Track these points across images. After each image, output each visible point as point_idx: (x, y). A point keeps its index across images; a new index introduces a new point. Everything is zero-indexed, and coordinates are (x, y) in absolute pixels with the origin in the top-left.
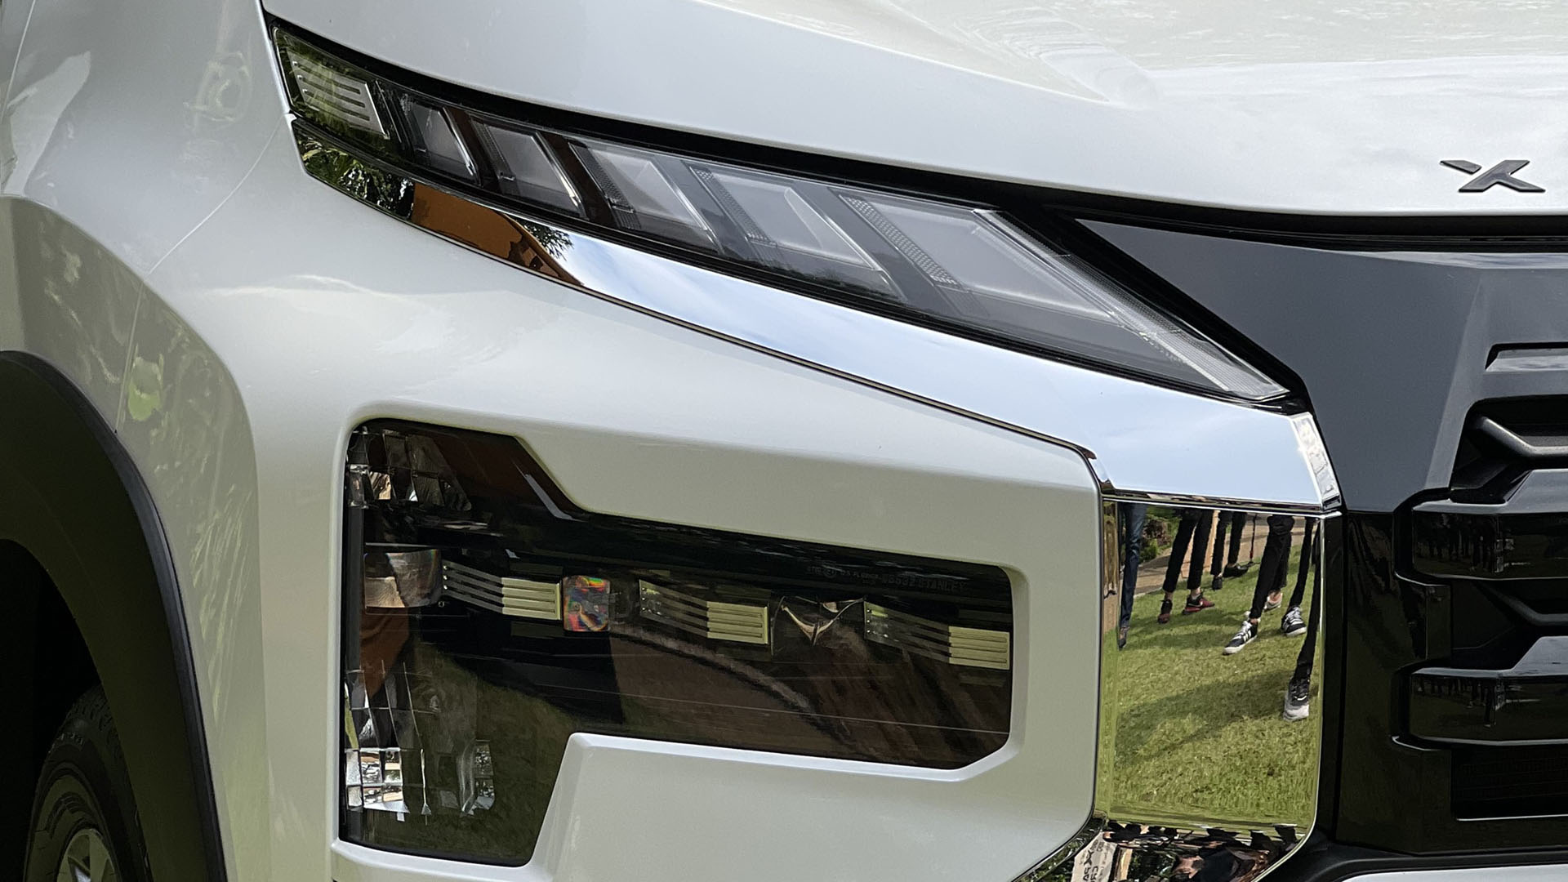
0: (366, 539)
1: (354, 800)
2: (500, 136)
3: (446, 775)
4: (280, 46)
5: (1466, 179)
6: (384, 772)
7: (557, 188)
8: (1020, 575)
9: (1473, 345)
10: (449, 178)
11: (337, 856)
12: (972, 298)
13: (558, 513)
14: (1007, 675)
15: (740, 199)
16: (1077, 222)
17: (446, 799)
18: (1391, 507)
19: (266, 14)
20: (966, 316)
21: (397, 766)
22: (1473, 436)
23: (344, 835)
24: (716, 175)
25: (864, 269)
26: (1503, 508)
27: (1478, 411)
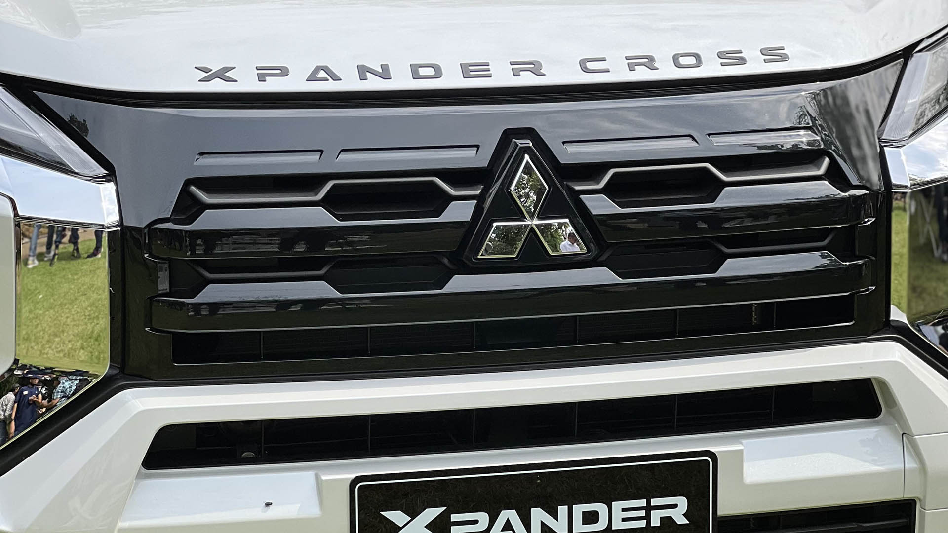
5: (203, 75)
9: (191, 152)
16: (34, 93)
18: (144, 225)
22: (184, 194)
26: (191, 227)
27: (188, 182)
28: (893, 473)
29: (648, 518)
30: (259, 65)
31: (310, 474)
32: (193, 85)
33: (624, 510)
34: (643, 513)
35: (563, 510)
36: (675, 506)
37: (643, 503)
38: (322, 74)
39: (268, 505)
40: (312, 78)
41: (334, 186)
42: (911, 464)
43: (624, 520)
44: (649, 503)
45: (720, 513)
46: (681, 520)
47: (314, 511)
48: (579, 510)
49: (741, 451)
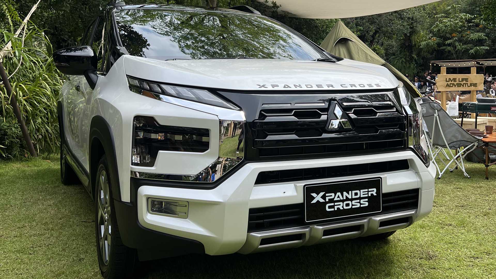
0: (135, 130)
1: (133, 161)
2: (152, 85)
3: (144, 158)
4: (127, 77)
5: (259, 86)
6: (137, 158)
7: (158, 90)
8: (210, 130)
9: (260, 104)
10: (147, 90)
11: (131, 167)
12: (205, 100)
13: (158, 125)
14: (209, 142)
15: (179, 90)
16: (217, 92)
17: (144, 161)
18: (251, 121)
19: (126, 75)
20: (204, 102)
21: (139, 157)
22: (261, 114)
23: (132, 165)
24: (177, 88)
25: (193, 97)
26: (264, 121)
27: (261, 111)
28: (415, 182)
29: (368, 194)
30: (272, 84)
31: (293, 185)
32: (257, 88)
33: (363, 192)
34: (367, 193)
35: (350, 192)
36: (373, 191)
37: (367, 190)
38: (286, 86)
39: (284, 192)
40: (285, 87)
41: (295, 111)
42: (419, 180)
43: (363, 194)
44: (368, 190)
45: (383, 192)
46: (375, 194)
47: (295, 194)
48: (354, 192)
49: (386, 177)
